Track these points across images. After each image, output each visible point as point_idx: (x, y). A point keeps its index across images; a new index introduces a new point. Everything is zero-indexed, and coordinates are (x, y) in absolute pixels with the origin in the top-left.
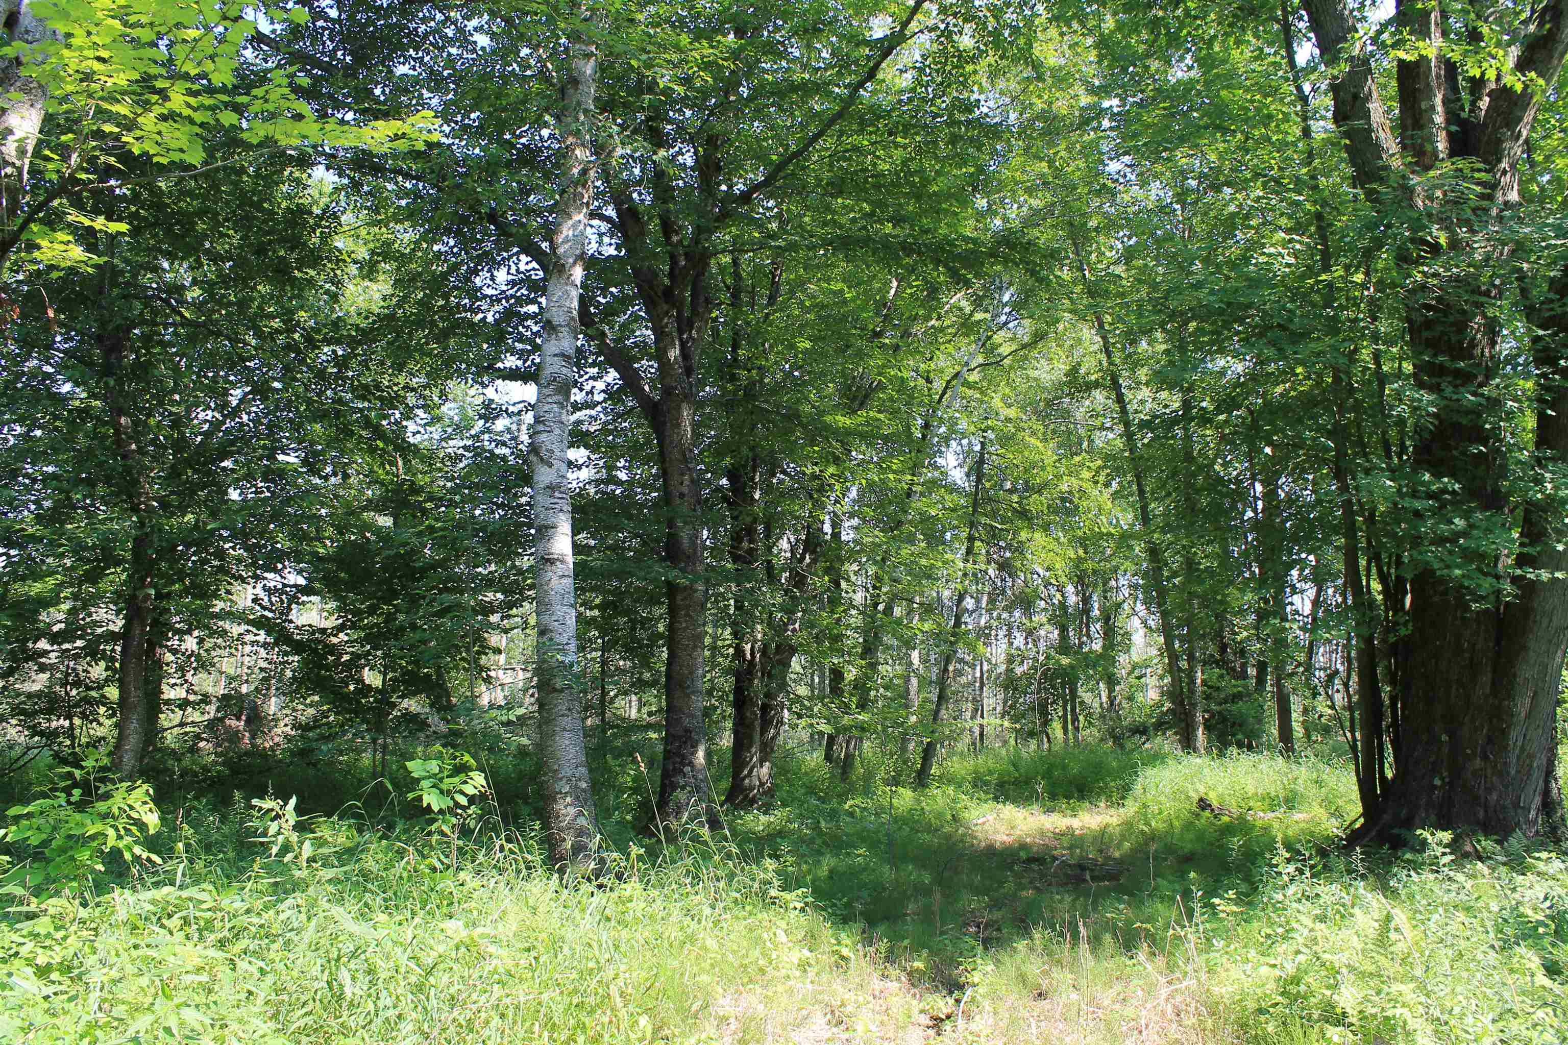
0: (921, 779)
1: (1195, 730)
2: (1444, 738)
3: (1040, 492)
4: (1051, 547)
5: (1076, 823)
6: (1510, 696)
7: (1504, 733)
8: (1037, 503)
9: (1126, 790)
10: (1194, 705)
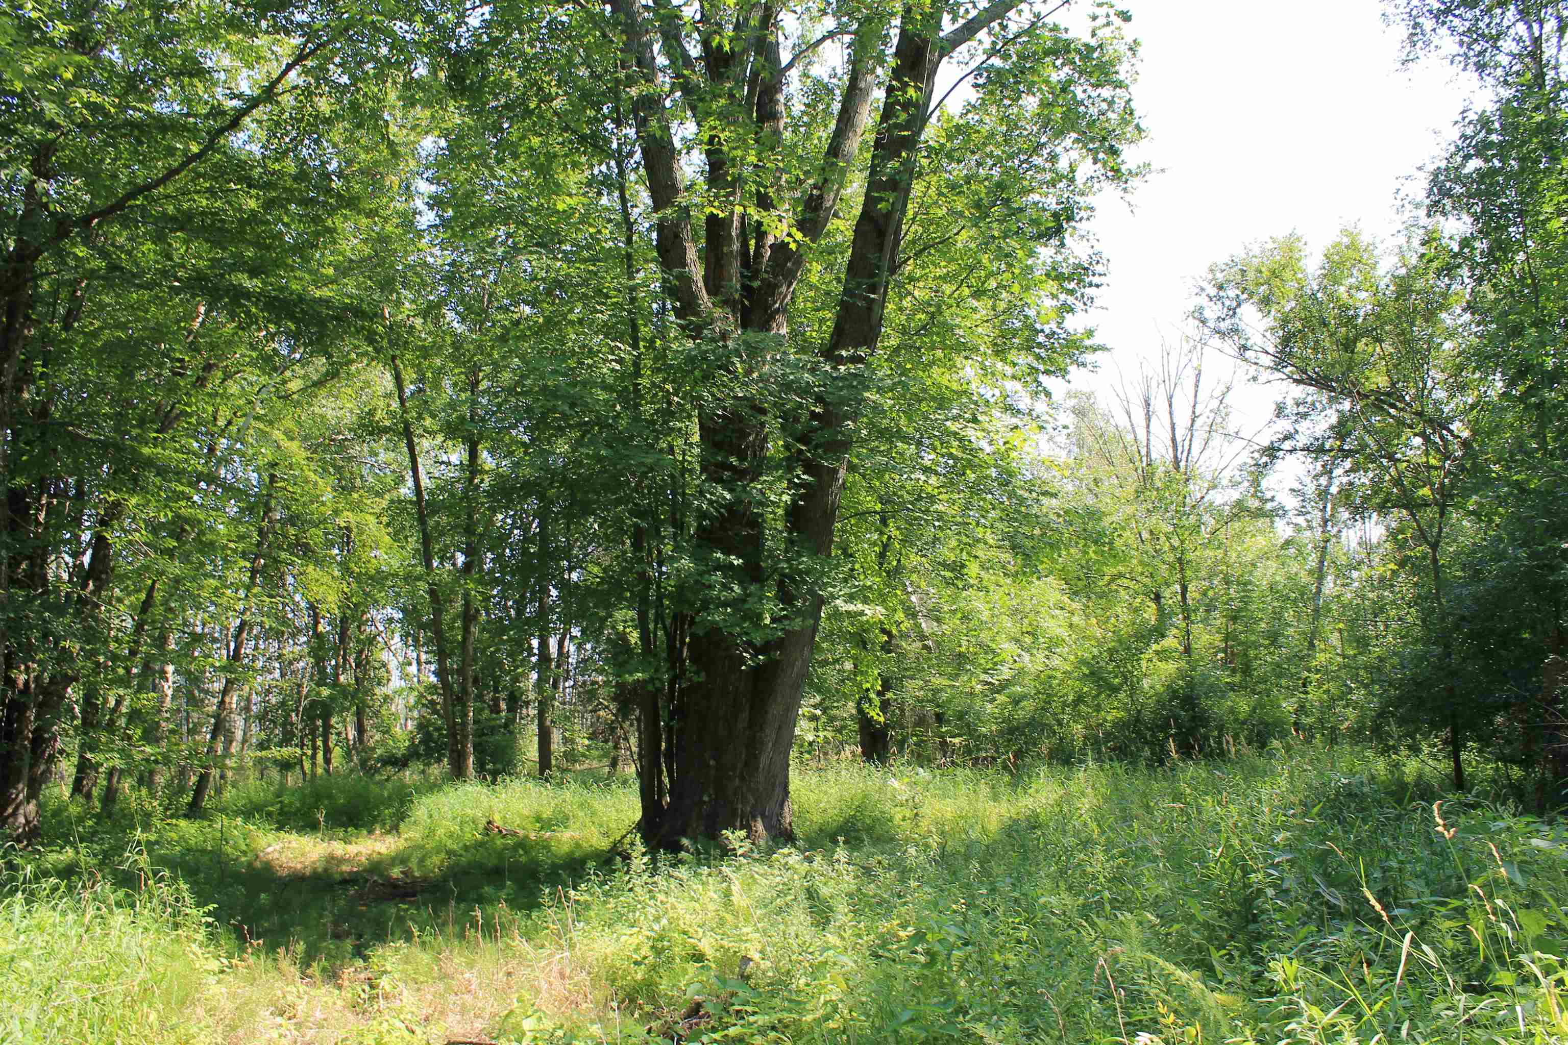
0: (194, 811)
1: (465, 759)
2: (712, 763)
3: (317, 526)
4: (324, 580)
5: (352, 849)
6: (761, 729)
7: (756, 758)
8: (315, 536)
9: (401, 816)
10: (465, 737)
